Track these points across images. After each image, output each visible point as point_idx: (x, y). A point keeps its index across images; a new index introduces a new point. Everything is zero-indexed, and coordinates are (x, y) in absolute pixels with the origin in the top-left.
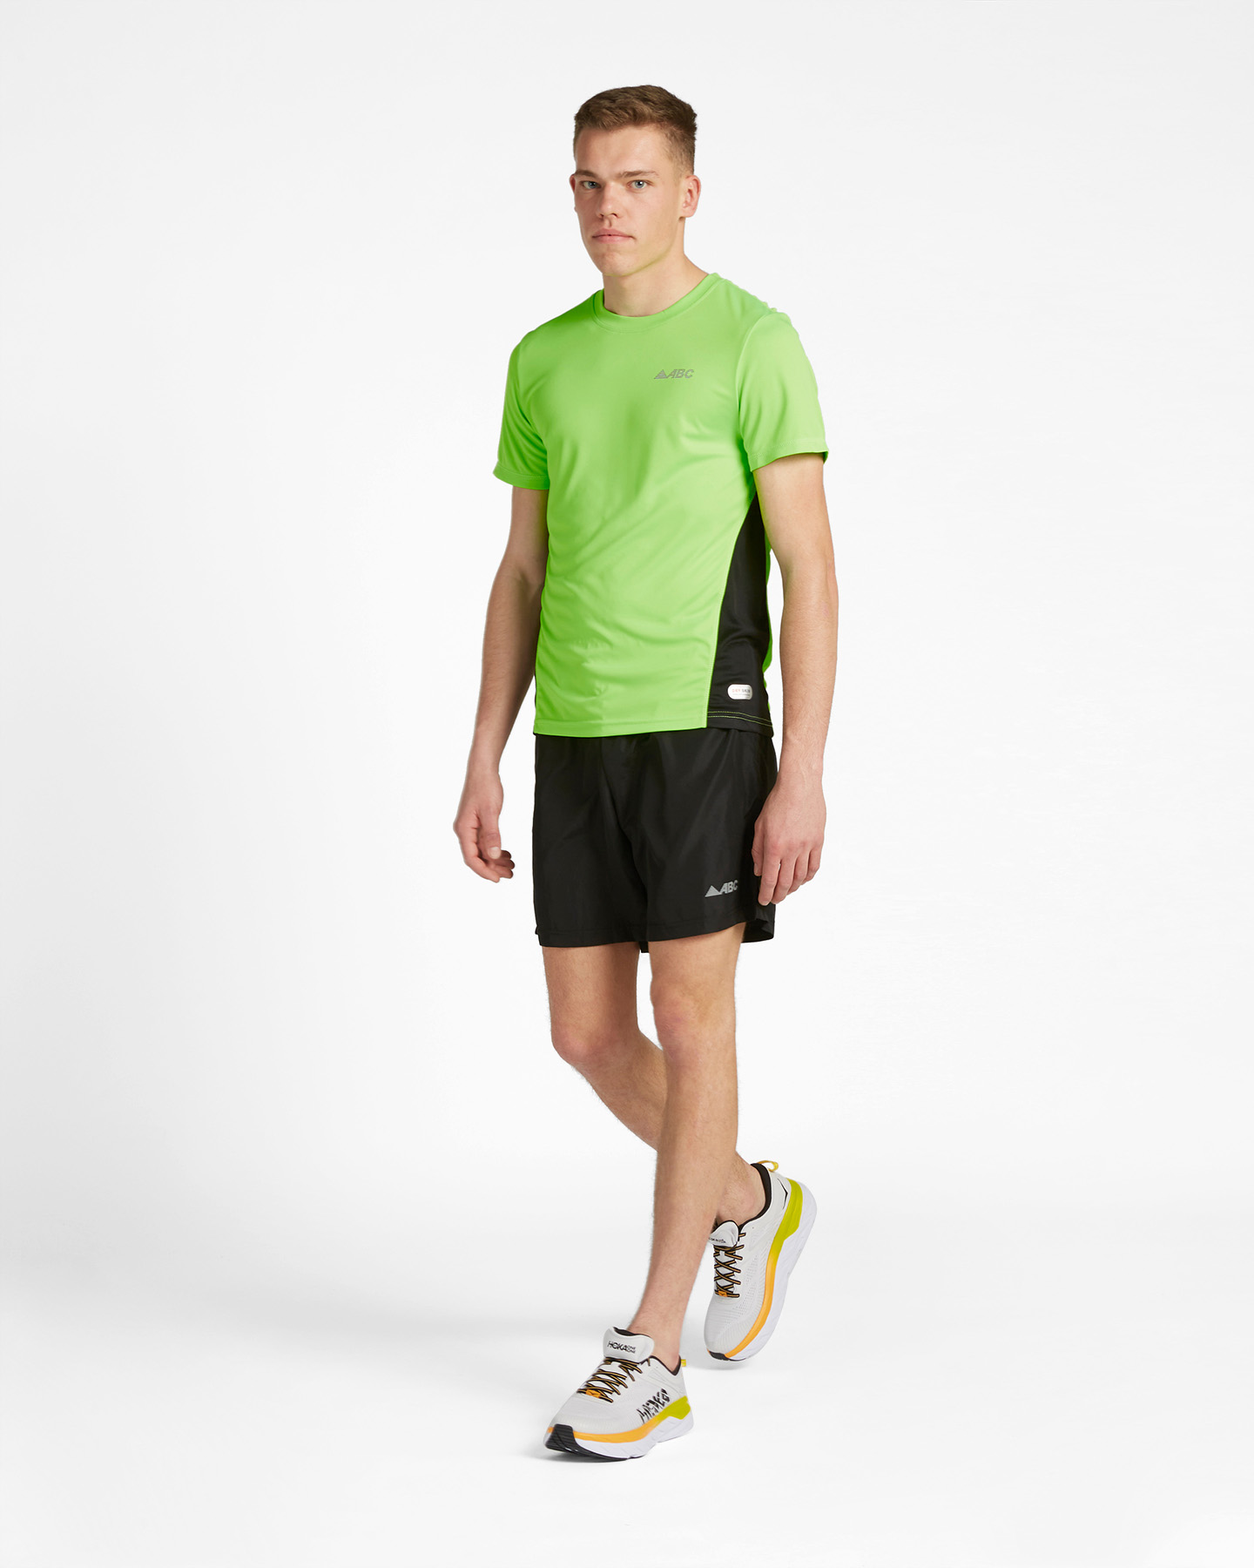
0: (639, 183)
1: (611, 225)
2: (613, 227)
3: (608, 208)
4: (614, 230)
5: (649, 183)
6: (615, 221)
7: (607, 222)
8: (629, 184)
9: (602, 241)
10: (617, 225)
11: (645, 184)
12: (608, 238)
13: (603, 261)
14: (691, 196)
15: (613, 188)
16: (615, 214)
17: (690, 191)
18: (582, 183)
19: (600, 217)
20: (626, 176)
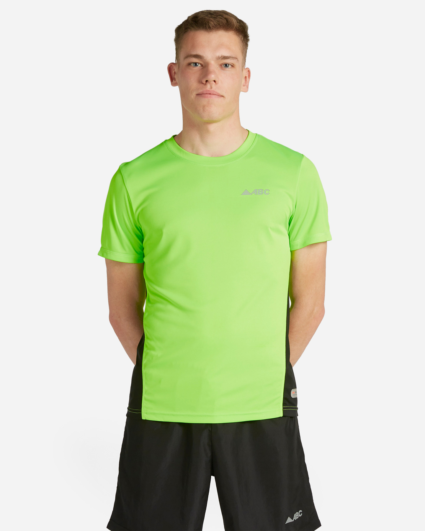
0: (226, 65)
1: (211, 88)
2: (213, 89)
3: (212, 77)
4: (214, 91)
5: (233, 66)
6: (214, 85)
7: (208, 86)
8: (221, 65)
9: (205, 97)
10: (215, 88)
11: (230, 66)
12: (209, 95)
13: (204, 110)
14: (246, 80)
15: (214, 66)
16: (215, 81)
17: (246, 77)
18: (189, 64)
19: (205, 82)
20: (219, 58)
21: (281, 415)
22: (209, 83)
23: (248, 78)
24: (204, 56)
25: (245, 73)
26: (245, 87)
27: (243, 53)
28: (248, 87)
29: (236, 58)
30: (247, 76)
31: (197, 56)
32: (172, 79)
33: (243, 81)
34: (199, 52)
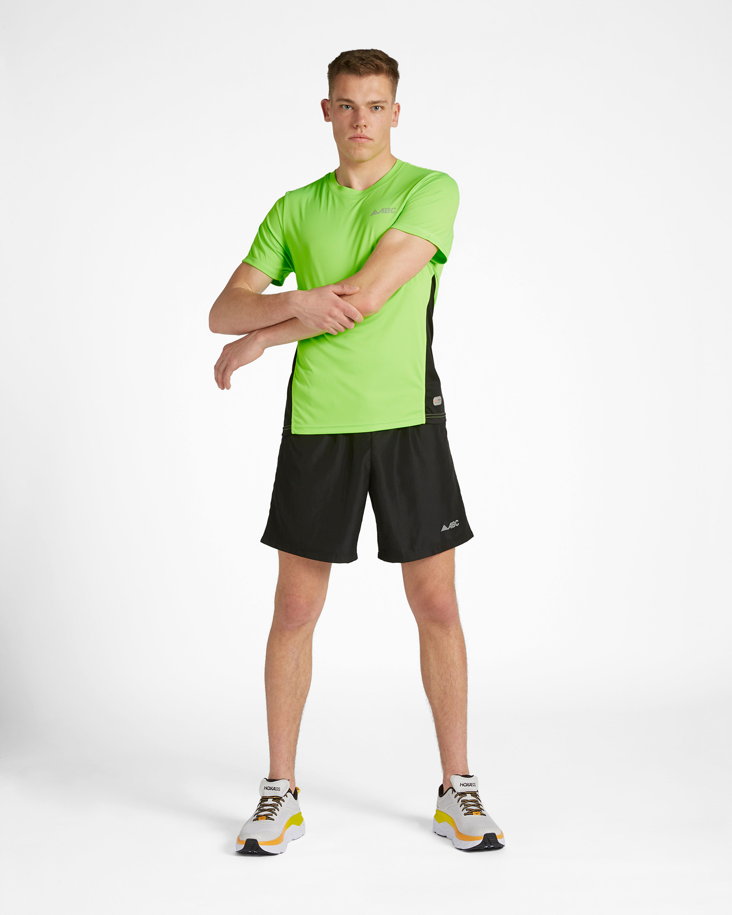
0: (376, 108)
1: (362, 132)
2: (363, 133)
3: (363, 122)
4: (364, 135)
5: (382, 108)
6: (364, 130)
7: (359, 130)
8: (371, 108)
9: (356, 140)
10: (365, 132)
11: (380, 109)
12: (359, 139)
13: (355, 153)
14: (396, 115)
15: (364, 111)
16: (365, 126)
17: (396, 112)
18: (341, 106)
19: (355, 127)
20: (369, 103)
21: (423, 421)
22: (360, 127)
23: (397, 112)
24: (355, 101)
25: (395, 108)
26: (395, 122)
27: (392, 93)
28: (397, 122)
29: (386, 101)
30: (397, 110)
31: (348, 100)
32: (326, 114)
33: (393, 116)
34: (350, 97)
